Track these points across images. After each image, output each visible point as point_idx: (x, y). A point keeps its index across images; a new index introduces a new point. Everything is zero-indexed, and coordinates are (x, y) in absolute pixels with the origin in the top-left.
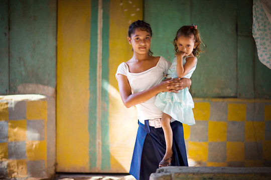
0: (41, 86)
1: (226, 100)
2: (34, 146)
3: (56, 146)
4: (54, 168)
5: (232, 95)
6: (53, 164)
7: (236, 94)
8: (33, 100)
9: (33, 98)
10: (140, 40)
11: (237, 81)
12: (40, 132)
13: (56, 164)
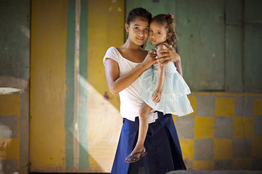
0: (13, 79)
1: (213, 94)
2: (6, 144)
3: (29, 144)
4: (27, 168)
5: (220, 88)
6: (26, 163)
7: (224, 87)
8: (4, 93)
9: (4, 91)
10: (139, 30)
11: (225, 73)
12: (12, 128)
13: (29, 164)
